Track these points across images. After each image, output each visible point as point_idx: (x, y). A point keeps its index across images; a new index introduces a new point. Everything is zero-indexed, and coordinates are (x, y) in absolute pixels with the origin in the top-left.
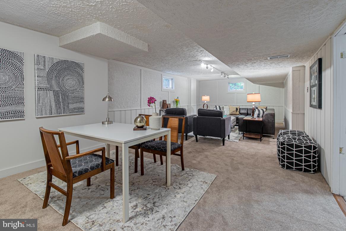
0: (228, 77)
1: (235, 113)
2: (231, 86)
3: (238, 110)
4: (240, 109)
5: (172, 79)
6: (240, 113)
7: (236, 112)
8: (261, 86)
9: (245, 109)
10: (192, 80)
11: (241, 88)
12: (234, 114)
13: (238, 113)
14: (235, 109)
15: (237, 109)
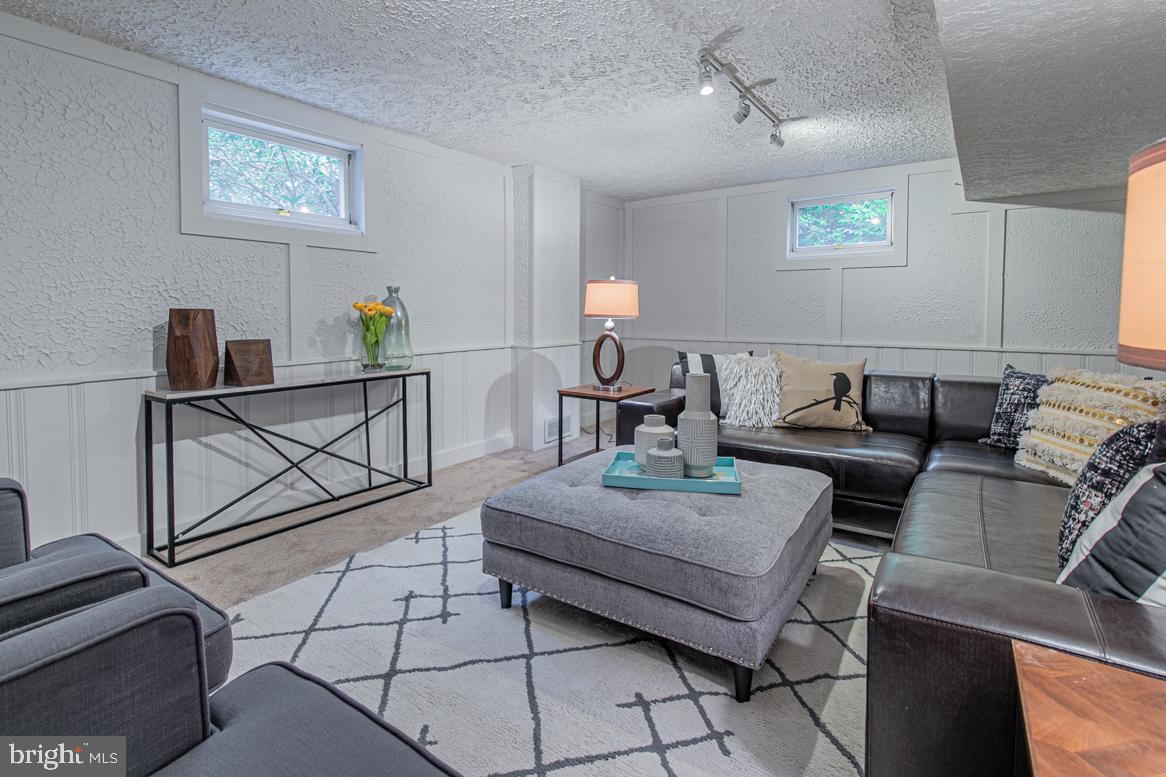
0: (774, 137)
1: (824, 414)
2: (806, 230)
3: (855, 393)
4: (866, 380)
5: (351, 156)
6: (867, 418)
7: (837, 407)
8: (1017, 211)
9: (913, 381)
10: (537, 181)
11: (872, 238)
12: (820, 423)
13: (850, 416)
14: (827, 388)
15: (842, 384)
